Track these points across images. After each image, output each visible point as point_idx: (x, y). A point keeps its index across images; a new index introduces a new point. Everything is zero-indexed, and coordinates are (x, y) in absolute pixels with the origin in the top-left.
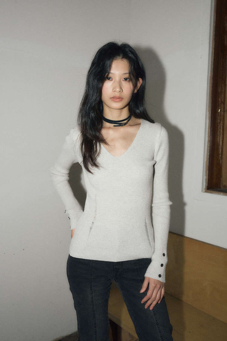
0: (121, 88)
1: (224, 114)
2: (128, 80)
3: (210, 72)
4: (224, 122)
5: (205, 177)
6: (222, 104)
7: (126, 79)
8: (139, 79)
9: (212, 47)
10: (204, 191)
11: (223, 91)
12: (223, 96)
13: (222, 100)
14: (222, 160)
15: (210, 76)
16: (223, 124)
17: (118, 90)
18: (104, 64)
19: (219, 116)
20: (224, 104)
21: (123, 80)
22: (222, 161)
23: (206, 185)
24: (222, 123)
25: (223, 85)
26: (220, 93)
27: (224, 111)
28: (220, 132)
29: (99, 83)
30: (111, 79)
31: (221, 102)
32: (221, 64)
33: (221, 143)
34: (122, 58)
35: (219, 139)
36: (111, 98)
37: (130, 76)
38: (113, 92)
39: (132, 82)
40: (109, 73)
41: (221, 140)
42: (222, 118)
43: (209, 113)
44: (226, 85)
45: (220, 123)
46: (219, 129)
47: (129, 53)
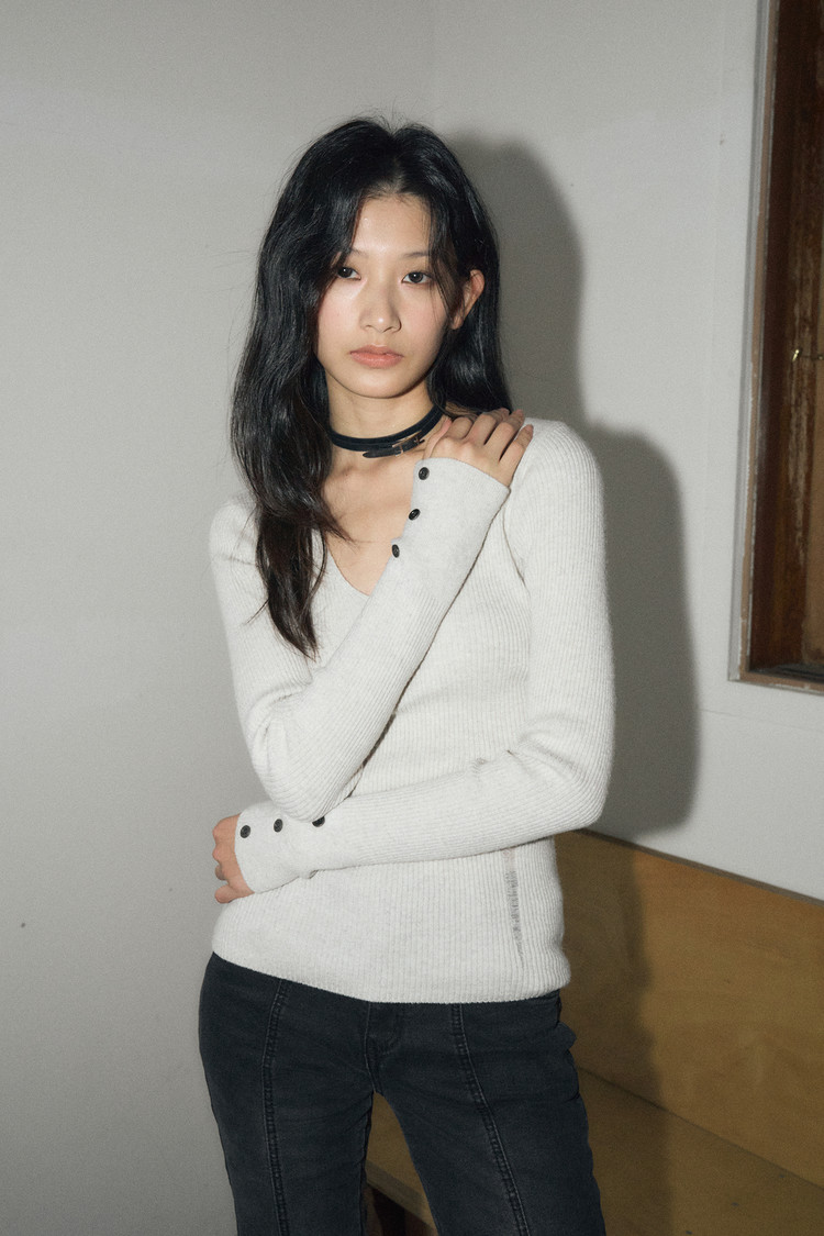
0: (394, 314)
1: (814, 365)
2: (425, 279)
3: (758, 199)
4: (814, 401)
5: (739, 622)
6: (808, 329)
7: (415, 277)
8: (473, 272)
9: (766, 98)
10: (738, 677)
11: (811, 275)
12: (809, 297)
13: (805, 313)
14: (806, 551)
15: (760, 218)
16: (812, 408)
17: (381, 320)
18: (328, 212)
19: (795, 376)
20: (814, 329)
21: (403, 282)
22: (806, 557)
23: (743, 652)
24: (805, 403)
25: (809, 252)
26: (798, 282)
27: (814, 358)
28: (797, 440)
29: (306, 290)
30: (354, 275)
31: (803, 319)
32: (804, 167)
33: (801, 483)
34: (403, 190)
35: (796, 473)
36: (351, 352)
37: (433, 262)
38: (363, 328)
39: (443, 290)
40: (348, 250)
41: (802, 472)
42: (806, 382)
43: (754, 368)
44: (820, 252)
45: (797, 404)
46: (794, 429)
47: (433, 171)
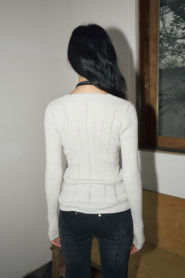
1: (149, 89)
11: (148, 71)
12: (148, 75)
19: (146, 90)
20: (149, 81)
24: (148, 96)
25: (147, 67)
26: (145, 73)
31: (147, 79)
32: (145, 50)
42: (148, 92)
